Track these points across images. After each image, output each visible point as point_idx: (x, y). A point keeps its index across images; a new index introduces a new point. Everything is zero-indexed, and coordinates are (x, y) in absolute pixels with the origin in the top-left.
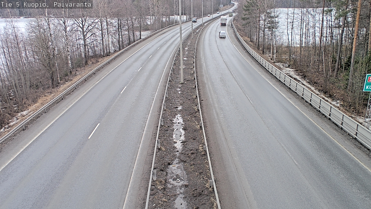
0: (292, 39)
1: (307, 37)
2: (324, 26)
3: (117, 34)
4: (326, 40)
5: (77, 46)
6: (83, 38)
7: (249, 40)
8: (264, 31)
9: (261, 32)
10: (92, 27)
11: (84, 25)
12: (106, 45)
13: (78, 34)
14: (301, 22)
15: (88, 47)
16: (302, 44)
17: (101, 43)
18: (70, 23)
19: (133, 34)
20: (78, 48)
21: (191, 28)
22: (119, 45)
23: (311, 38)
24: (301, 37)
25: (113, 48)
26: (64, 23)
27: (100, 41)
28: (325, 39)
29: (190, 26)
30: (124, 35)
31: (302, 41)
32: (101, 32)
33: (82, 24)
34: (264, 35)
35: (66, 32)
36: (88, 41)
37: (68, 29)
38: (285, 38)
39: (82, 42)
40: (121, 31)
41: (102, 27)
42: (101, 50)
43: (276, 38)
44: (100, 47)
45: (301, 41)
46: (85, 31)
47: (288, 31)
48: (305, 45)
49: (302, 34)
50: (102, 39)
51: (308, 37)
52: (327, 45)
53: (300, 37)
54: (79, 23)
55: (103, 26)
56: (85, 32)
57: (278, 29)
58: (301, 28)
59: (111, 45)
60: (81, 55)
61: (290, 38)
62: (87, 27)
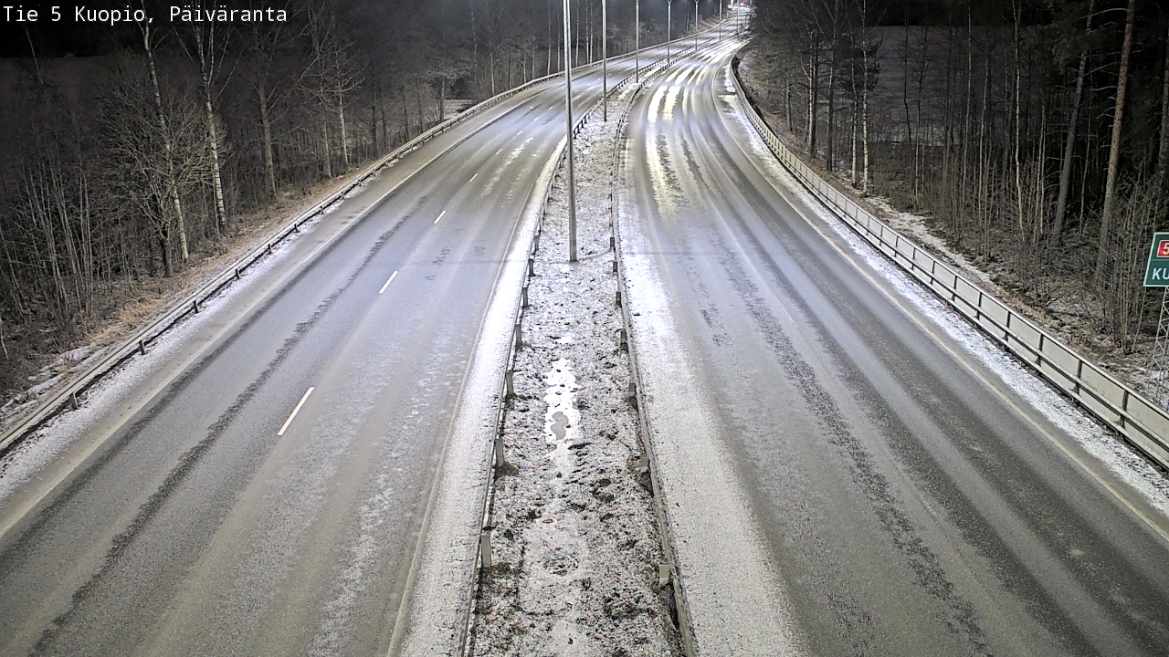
3: (369, 106)
8: (830, 98)
9: (823, 100)
14: (948, 68)
16: (951, 137)
19: (419, 106)
21: (600, 86)
22: (375, 140)
30: (390, 109)
34: (831, 108)
43: (869, 119)
45: (948, 128)
48: (960, 141)
59: (349, 140)
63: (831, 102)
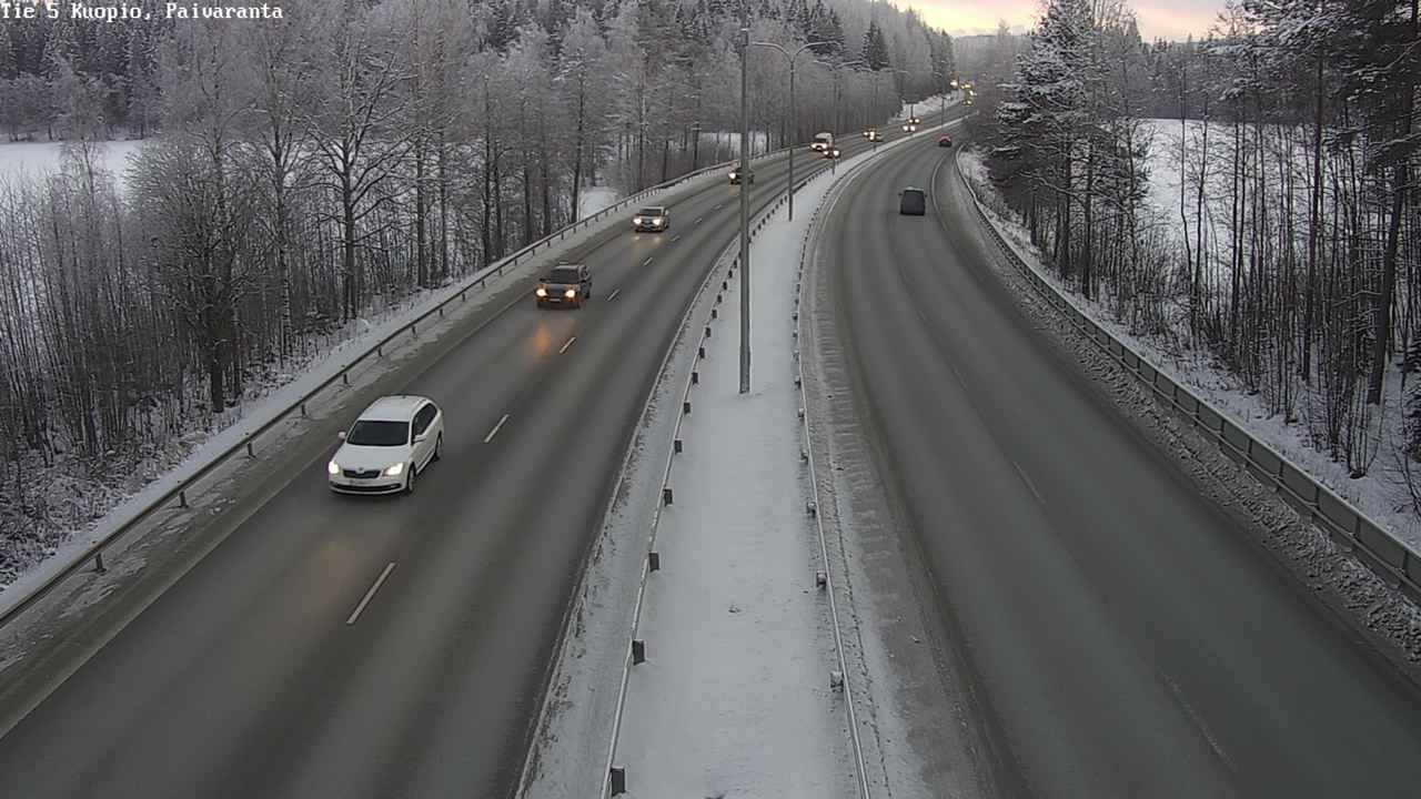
0: (1199, 241)
1: (1259, 236)
2: (1325, 195)
3: (482, 201)
4: (1334, 251)
5: (317, 247)
6: (342, 213)
7: (1029, 239)
8: (1087, 206)
9: (1077, 208)
10: (382, 173)
11: (352, 164)
12: (433, 247)
13: (326, 200)
14: (1236, 172)
15: (363, 253)
16: (1241, 263)
17: (416, 235)
18: (300, 155)
19: (546, 202)
20: (321, 256)
21: (786, 181)
22: (486, 244)
23: (1275, 241)
24: (1235, 236)
25: (459, 256)
26: (277, 157)
27: (408, 228)
28: (1329, 246)
29: (780, 174)
30: (507, 205)
31: (1241, 250)
32: (414, 191)
33: (345, 161)
34: (1088, 217)
35: (279, 191)
36: (363, 226)
37: (289, 178)
38: (1173, 235)
39: (339, 231)
40: (497, 188)
41: (420, 170)
42: (410, 265)
43: (1135, 235)
44: (409, 252)
45: (1238, 252)
46: (352, 187)
47: (1185, 209)
48: (1253, 266)
49: (1239, 224)
50: (420, 223)
51: (1265, 238)
52: (1339, 270)
53: (1232, 232)
54: (335, 157)
55: (425, 167)
56: (351, 192)
57: (1145, 200)
58: (1236, 198)
59: (453, 245)
60: (332, 283)
61: (1193, 238)
62: (363, 171)
63: (1088, 210)
